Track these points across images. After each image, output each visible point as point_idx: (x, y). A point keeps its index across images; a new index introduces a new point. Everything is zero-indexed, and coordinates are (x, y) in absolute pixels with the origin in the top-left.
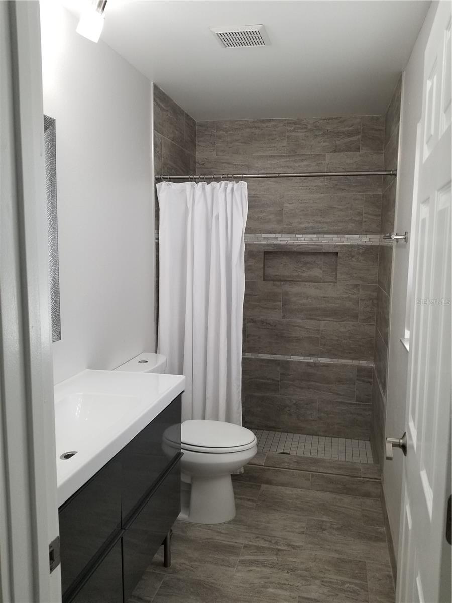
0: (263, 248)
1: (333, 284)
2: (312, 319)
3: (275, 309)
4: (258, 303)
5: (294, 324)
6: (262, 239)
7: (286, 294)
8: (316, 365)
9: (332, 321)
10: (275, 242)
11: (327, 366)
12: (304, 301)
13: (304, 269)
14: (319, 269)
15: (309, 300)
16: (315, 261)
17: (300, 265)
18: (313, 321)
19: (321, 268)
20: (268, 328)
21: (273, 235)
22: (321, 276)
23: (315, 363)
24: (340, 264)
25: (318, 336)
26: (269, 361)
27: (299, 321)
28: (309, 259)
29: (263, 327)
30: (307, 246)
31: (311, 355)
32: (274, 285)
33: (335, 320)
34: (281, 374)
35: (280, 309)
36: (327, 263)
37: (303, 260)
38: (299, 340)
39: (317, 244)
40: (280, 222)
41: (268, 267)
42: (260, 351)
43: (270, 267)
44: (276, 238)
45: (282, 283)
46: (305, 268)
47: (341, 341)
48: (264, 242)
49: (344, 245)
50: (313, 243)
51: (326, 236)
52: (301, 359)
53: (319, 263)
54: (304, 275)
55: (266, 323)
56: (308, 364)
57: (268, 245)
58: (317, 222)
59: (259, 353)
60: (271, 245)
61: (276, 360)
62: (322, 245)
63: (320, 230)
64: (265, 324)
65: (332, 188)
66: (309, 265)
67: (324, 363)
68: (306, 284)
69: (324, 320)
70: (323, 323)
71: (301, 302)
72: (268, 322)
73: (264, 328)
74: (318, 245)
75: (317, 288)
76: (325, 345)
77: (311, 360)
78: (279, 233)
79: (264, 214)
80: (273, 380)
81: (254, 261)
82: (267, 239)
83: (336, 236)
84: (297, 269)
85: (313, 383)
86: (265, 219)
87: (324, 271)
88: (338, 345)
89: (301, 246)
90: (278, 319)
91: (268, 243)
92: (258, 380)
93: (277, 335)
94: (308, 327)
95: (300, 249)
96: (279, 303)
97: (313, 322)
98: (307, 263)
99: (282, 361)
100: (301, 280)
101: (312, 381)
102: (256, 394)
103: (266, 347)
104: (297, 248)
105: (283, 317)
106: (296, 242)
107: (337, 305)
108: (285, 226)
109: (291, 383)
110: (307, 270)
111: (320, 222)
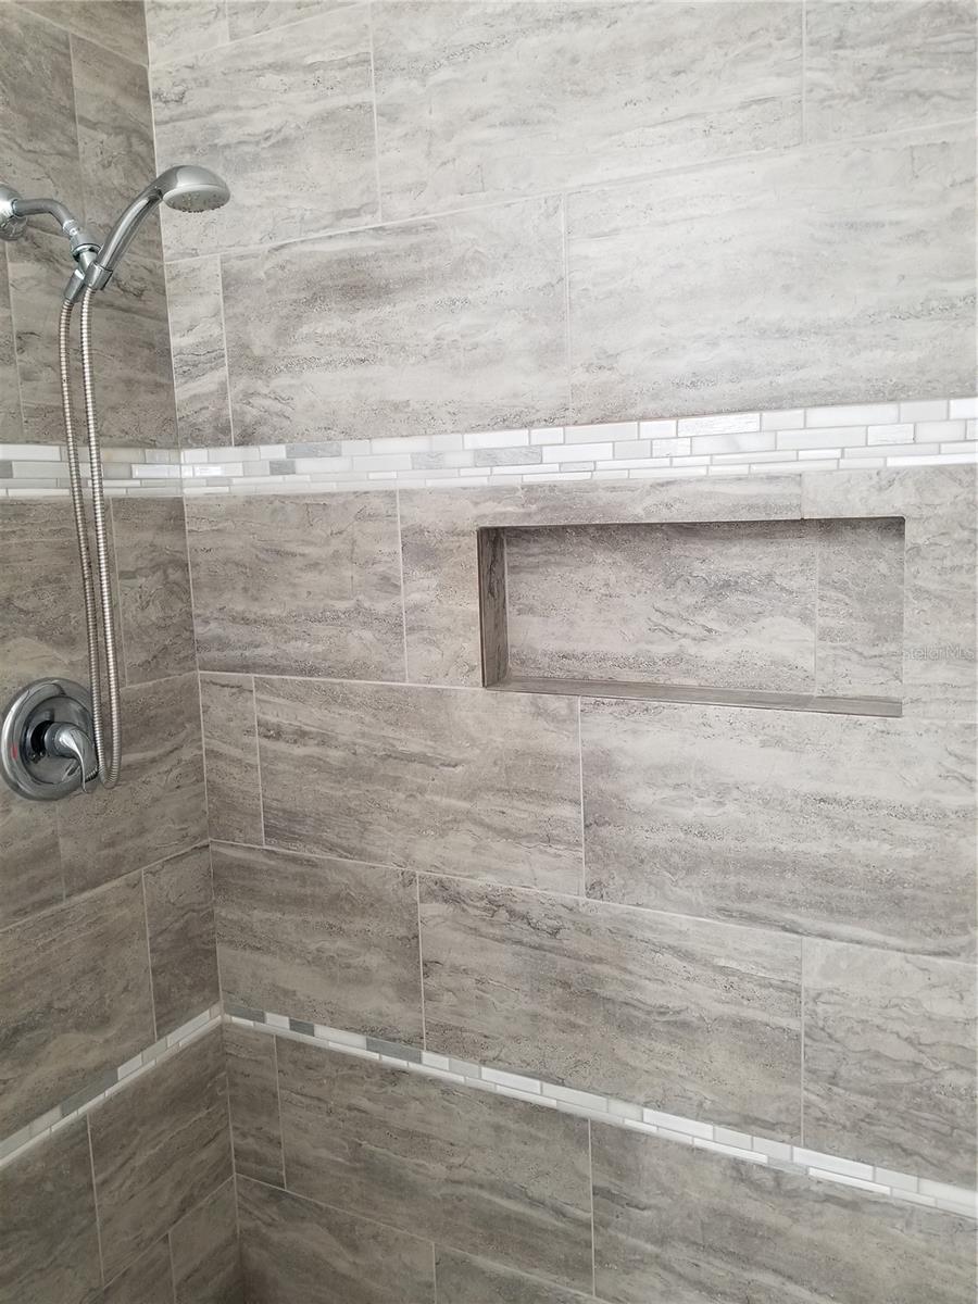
0: (475, 512)
1: (875, 723)
2: (752, 919)
3: (549, 840)
4: (464, 805)
5: (649, 935)
6: (468, 459)
7: (601, 764)
8: (780, 1186)
9: (873, 945)
10: (534, 475)
11: (854, 1203)
12: (700, 811)
13: (710, 618)
14: (795, 623)
15: (730, 807)
16: (770, 577)
17: (689, 600)
18: (759, 931)
19: (805, 618)
20: (519, 942)
21: (518, 438)
22: (809, 663)
23: (778, 1177)
24: (920, 592)
25: (794, 1025)
26: (535, 1113)
27: (682, 920)
28: (735, 559)
29: (497, 932)
30: (706, 488)
31: (747, 1122)
32: (540, 713)
33: (893, 941)
34: (597, 1191)
35: (578, 844)
36: (843, 589)
37: (700, 569)
38: (681, 1028)
39: (765, 468)
40: (549, 354)
41: (520, 612)
42: (491, 1054)
43: (531, 610)
44: (534, 454)
45: (579, 702)
46: (713, 613)
47: (937, 1074)
48: (479, 478)
49: (940, 470)
50: (742, 470)
51: (819, 416)
52: (700, 1134)
53: (794, 585)
54: (710, 652)
55: (511, 913)
56: (739, 1171)
57: (497, 493)
58: (763, 333)
59: (484, 1062)
60: (514, 490)
61: (568, 1116)
62: (798, 478)
63: (781, 380)
64: (503, 915)
65: (853, 98)
66: (733, 599)
67: (832, 1184)
68: (712, 710)
69: (826, 936)
70: (817, 953)
71: (687, 814)
72: (519, 908)
73: (502, 940)
74: (772, 479)
75: (779, 742)
76: (833, 1079)
77: (757, 1151)
78: (550, 422)
79: (466, 319)
80: (560, 1213)
81: (434, 583)
82: (489, 458)
83: (889, 410)
84: (668, 623)
85: (767, 1279)
86: (475, 346)
87: (825, 634)
88: (919, 1093)
89: (674, 491)
90: (569, 898)
91: (497, 481)
92: (485, 1195)
93: (566, 985)
94: (733, 965)
95: (668, 506)
96: (566, 811)
97: (760, 939)
98: (727, 585)
99: (600, 1127)
100: (691, 682)
101: (764, 1267)
102: (481, 1261)
103: (516, 1039)
104: (649, 501)
105: (594, 888)
106: (646, 470)
107: (909, 853)
108: (580, 377)
109: (650, 1247)
110: (726, 628)
111: (783, 333)
